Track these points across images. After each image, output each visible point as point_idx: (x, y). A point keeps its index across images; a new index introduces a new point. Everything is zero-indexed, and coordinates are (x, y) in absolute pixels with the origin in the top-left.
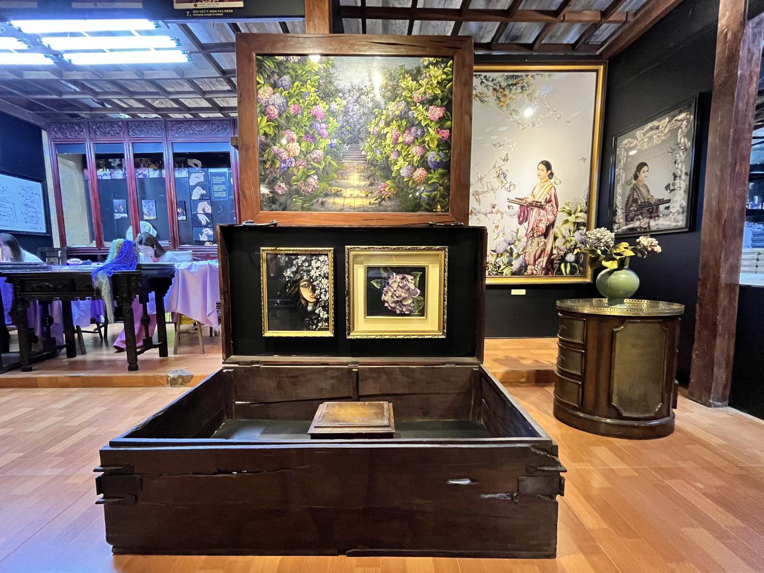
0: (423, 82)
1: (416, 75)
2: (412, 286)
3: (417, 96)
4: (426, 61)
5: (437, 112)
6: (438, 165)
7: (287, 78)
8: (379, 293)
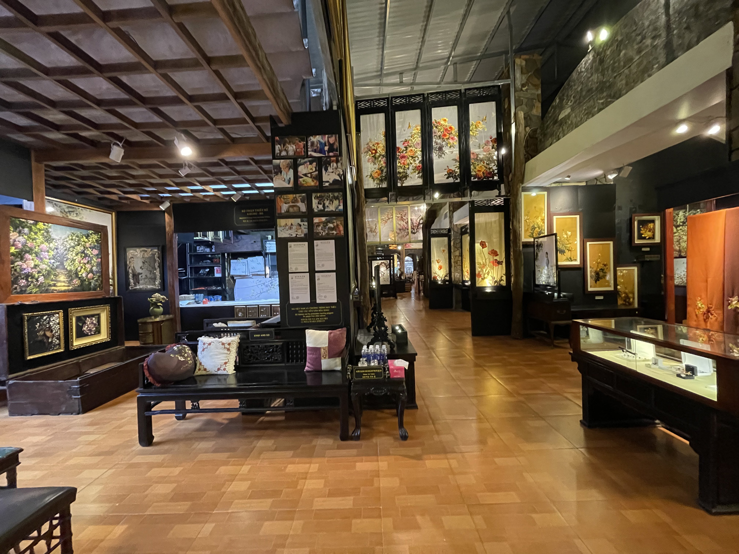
0: (91, 240)
1: (87, 236)
2: (94, 322)
3: (88, 245)
4: (91, 232)
5: (96, 252)
6: (97, 272)
7: (26, 230)
8: (82, 327)
